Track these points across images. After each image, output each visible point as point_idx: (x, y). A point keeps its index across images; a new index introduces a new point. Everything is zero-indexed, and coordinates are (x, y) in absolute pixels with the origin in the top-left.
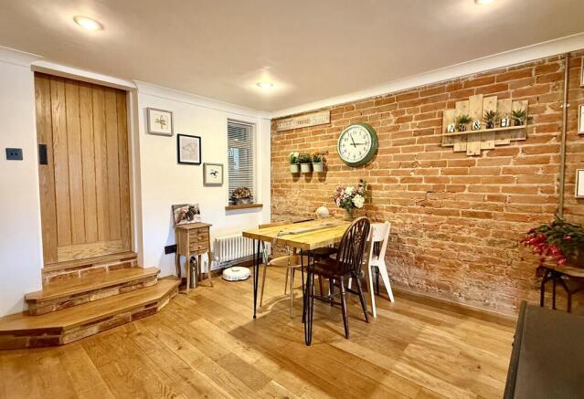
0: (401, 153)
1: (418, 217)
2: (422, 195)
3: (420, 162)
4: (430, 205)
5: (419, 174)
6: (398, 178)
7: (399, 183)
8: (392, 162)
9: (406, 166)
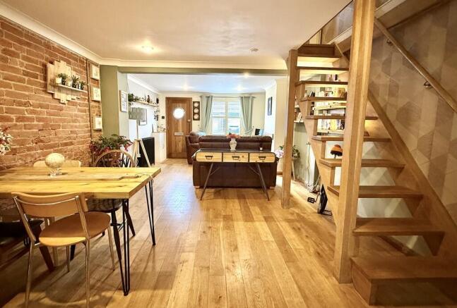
0: (13, 90)
1: (35, 154)
2: (36, 133)
3: (31, 102)
4: (42, 141)
5: (31, 113)
6: (13, 116)
7: (14, 122)
8: (5, 97)
9: (20, 104)
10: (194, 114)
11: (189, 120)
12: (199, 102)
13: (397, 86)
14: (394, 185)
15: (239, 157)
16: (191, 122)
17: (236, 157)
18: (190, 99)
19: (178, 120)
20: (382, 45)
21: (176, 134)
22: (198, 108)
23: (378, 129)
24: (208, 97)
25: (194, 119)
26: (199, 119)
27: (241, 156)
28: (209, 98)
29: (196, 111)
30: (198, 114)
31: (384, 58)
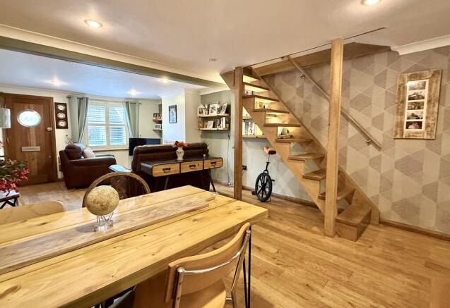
10: (58, 120)
11: (49, 129)
12: (65, 105)
13: (310, 105)
14: (318, 169)
15: (195, 166)
16: (54, 131)
17: (192, 166)
18: (49, 100)
19: (28, 129)
20: (295, 77)
21: (24, 149)
22: (65, 112)
23: (302, 133)
24: (81, 99)
25: (59, 127)
26: (66, 127)
27: (197, 165)
28: (83, 101)
29: (61, 116)
30: (65, 120)
31: (298, 86)
